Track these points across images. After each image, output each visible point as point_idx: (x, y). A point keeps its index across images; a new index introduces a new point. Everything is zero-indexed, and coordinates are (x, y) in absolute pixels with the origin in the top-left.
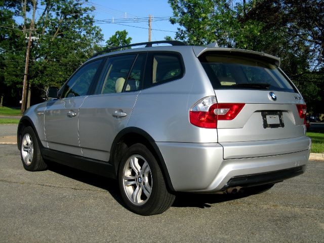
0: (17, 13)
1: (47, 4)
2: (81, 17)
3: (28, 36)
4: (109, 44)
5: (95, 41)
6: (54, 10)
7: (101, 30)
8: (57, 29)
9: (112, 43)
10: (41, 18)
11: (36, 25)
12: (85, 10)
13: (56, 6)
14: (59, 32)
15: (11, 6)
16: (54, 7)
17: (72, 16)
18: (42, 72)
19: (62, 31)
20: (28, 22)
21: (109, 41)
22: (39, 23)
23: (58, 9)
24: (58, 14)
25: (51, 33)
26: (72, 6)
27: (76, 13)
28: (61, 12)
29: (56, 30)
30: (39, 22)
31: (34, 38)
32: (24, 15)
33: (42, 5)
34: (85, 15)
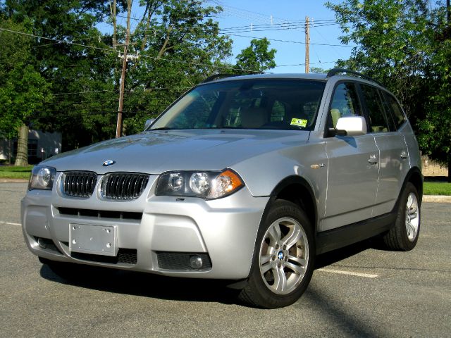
0: (99, 18)
1: (148, 4)
2: (199, 22)
3: (122, 54)
4: (241, 61)
5: (219, 56)
6: (159, 13)
7: (231, 41)
8: (163, 40)
9: (245, 58)
10: (141, 25)
11: (132, 37)
12: (207, 12)
13: (162, 6)
14: (167, 46)
15: (89, 6)
16: (159, 9)
17: (187, 21)
18: (142, 108)
19: (172, 45)
20: (120, 32)
21: (241, 56)
22: (137, 34)
23: (166, 11)
24: (165, 20)
25: (156, 48)
26: (186, 6)
27: (193, 15)
28: (170, 16)
29: (163, 44)
30: (136, 31)
31: (131, 56)
32: (114, 21)
33: (141, 5)
34: (205, 20)
